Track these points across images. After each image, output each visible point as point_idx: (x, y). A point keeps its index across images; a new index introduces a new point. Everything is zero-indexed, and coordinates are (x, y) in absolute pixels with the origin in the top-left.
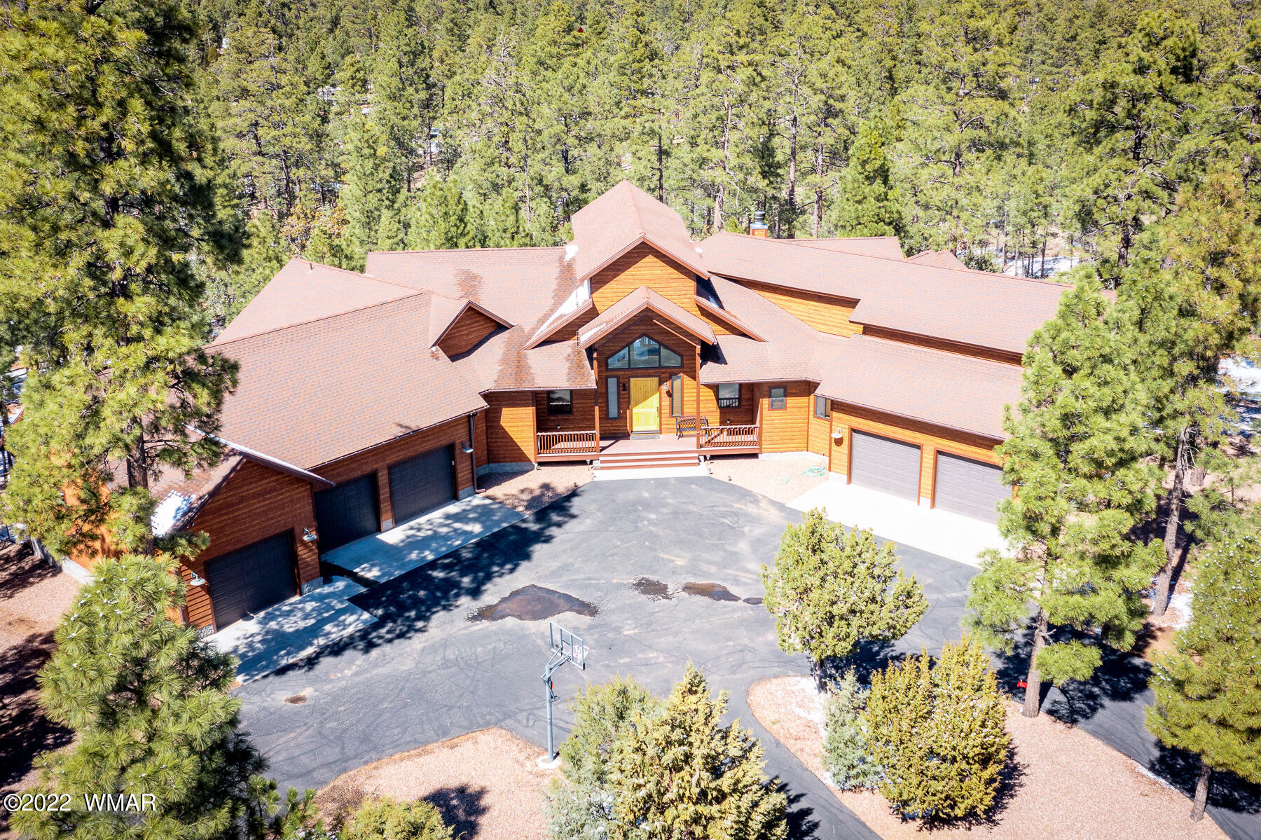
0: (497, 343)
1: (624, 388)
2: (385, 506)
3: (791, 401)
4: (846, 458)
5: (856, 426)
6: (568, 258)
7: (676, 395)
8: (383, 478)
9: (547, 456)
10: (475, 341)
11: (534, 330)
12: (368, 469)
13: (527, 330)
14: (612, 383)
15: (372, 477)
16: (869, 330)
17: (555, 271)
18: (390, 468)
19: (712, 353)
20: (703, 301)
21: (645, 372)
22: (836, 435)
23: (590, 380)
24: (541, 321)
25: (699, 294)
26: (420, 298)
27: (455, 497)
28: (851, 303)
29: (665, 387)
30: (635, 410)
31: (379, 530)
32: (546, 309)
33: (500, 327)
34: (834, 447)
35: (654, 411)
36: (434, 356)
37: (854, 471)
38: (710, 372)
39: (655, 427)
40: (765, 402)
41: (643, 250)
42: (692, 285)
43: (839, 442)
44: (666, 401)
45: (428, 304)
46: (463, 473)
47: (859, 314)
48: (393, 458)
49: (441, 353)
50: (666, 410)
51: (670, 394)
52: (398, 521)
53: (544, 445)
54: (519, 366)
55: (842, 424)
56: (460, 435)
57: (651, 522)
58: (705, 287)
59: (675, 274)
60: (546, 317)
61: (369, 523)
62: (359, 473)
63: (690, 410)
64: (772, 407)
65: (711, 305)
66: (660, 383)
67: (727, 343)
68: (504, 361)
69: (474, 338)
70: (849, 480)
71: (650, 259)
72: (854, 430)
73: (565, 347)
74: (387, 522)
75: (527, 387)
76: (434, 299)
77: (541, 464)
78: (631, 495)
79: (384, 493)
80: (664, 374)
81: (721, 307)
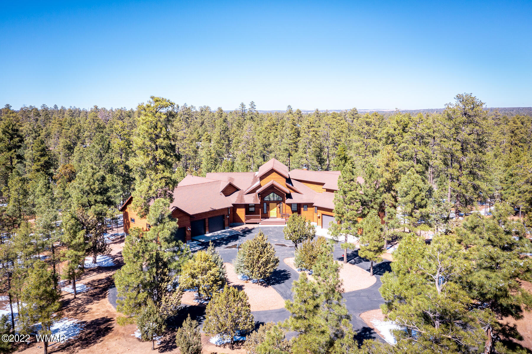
0: (236, 194)
1: (268, 206)
2: (207, 228)
3: (309, 209)
4: (321, 222)
6: (256, 175)
7: (281, 208)
8: (207, 221)
9: (248, 221)
10: (231, 193)
11: (246, 191)
12: (204, 218)
14: (265, 204)
15: (204, 220)
16: (328, 190)
17: (253, 178)
18: (209, 218)
19: (289, 196)
20: (288, 184)
21: (274, 202)
22: (318, 216)
23: (259, 202)
24: (248, 189)
25: (287, 182)
26: (218, 182)
27: (224, 229)
28: (323, 184)
29: (278, 206)
30: (271, 211)
31: (205, 234)
33: (238, 190)
34: (318, 219)
35: (276, 212)
36: (221, 194)
37: (323, 225)
38: (288, 201)
39: (276, 216)
40: (302, 209)
41: (272, 171)
42: (285, 180)
44: (279, 209)
45: (220, 183)
46: (226, 223)
47: (324, 186)
48: (210, 216)
50: (278, 212)
52: (210, 232)
53: (247, 218)
54: (242, 198)
55: (320, 212)
56: (226, 213)
58: (289, 180)
59: (281, 177)
60: (249, 188)
61: (203, 232)
62: (201, 219)
63: (284, 211)
64: (304, 210)
65: (290, 185)
66: (277, 205)
67: (293, 194)
68: (238, 197)
70: (322, 228)
71: (274, 173)
72: (323, 214)
73: (253, 195)
74: (207, 232)
75: (243, 203)
76: (222, 182)
77: (247, 223)
78: (267, 229)
79: (207, 225)
80: (278, 202)
81: (292, 185)
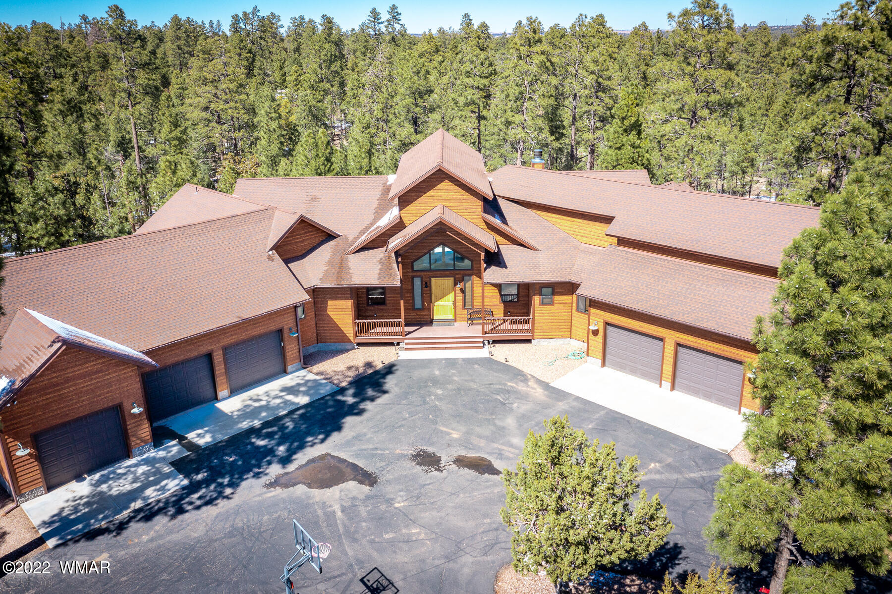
0: (325, 252)
1: (426, 285)
2: (221, 380)
3: (557, 298)
4: (600, 346)
5: (610, 320)
6: (388, 184)
7: (468, 292)
8: (218, 358)
9: (363, 338)
11: (356, 239)
12: (204, 350)
13: (351, 238)
14: (417, 282)
15: (209, 356)
16: (623, 242)
17: (378, 194)
18: (225, 349)
19: (494, 259)
20: (490, 218)
21: (443, 273)
22: (592, 328)
23: (395, 279)
24: (362, 233)
25: (486, 211)
26: (266, 212)
27: (285, 372)
28: (608, 220)
29: (459, 286)
30: (436, 304)
31: (216, 399)
32: (367, 223)
33: (329, 236)
34: (591, 336)
35: (451, 304)
36: (270, 258)
37: (608, 357)
38: (493, 274)
39: (451, 317)
40: (537, 299)
41: (439, 176)
42: (480, 204)
43: (595, 333)
44: (460, 296)
47: (614, 228)
48: (227, 341)
49: (276, 256)
50: (460, 303)
51: (463, 291)
52: (234, 391)
53: (361, 330)
54: (341, 267)
55: (598, 318)
56: (287, 322)
57: (438, 398)
58: (492, 206)
59: (467, 195)
60: (367, 228)
61: (208, 392)
62: (195, 354)
63: (477, 304)
64: (542, 303)
65: (496, 221)
66: (455, 284)
67: (508, 251)
68: (330, 263)
69: (308, 244)
70: (604, 364)
71: (446, 183)
72: (607, 324)
73: (378, 254)
74: (223, 393)
75: (345, 284)
77: (359, 344)
78: (424, 373)
79: (220, 369)
